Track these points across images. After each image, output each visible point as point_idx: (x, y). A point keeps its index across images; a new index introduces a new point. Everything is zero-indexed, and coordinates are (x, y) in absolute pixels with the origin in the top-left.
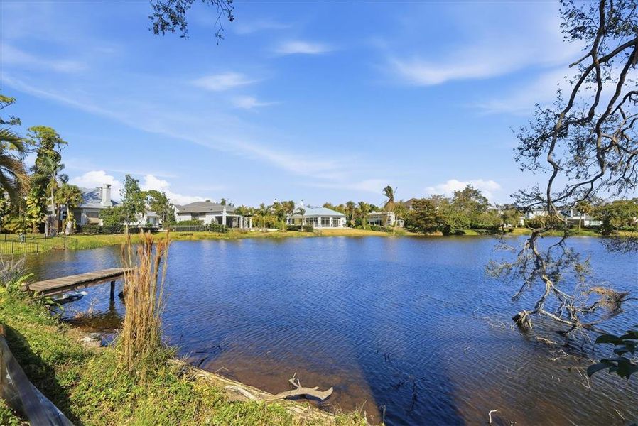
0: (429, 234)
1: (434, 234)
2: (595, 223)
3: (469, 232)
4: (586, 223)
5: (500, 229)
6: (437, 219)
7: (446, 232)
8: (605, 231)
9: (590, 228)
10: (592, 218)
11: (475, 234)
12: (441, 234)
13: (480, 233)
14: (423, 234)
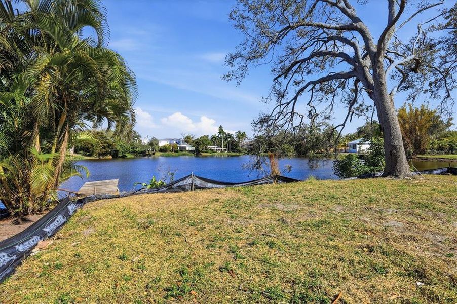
0: (102, 158)
1: (106, 157)
2: (191, 149)
3: (129, 156)
4: (188, 149)
5: (147, 153)
6: (110, 145)
7: (115, 155)
8: (197, 153)
9: (190, 151)
10: (190, 146)
11: (133, 156)
12: (111, 157)
13: (136, 156)
14: (98, 158)
